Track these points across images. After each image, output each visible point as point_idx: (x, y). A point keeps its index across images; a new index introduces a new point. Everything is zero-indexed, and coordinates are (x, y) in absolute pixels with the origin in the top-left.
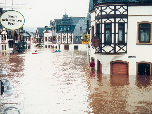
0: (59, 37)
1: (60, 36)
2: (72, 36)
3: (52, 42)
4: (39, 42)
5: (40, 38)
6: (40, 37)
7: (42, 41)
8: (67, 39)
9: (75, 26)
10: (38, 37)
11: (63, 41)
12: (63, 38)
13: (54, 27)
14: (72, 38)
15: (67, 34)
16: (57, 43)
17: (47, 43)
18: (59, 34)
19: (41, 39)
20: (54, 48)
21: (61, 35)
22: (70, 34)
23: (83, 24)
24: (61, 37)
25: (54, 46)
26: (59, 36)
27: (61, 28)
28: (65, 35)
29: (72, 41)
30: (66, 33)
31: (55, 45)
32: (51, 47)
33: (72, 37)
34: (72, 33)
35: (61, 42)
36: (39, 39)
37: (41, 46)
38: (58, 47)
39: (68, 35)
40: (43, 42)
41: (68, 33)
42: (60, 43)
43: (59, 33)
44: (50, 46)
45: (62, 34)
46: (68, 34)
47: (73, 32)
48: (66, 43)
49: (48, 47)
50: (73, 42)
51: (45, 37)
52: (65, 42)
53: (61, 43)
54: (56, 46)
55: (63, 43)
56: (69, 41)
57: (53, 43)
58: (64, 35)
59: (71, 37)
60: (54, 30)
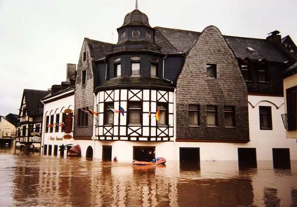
0: (108, 105)
1: (112, 104)
2: (170, 106)
3: (72, 134)
4: (27, 135)
5: (33, 123)
6: (31, 120)
7: (36, 131)
8: (146, 117)
9: (182, 58)
10: (27, 119)
11: (127, 126)
12: (129, 112)
13: (84, 72)
14: (170, 111)
15: (146, 92)
16: (94, 137)
17: (52, 139)
18: (109, 92)
19: (35, 127)
20: (79, 155)
21: (117, 98)
22: (163, 92)
23: (219, 51)
24: (116, 105)
25: (78, 148)
26: (109, 100)
27: (116, 65)
28: (136, 95)
29: (168, 127)
30: (142, 89)
31: (84, 145)
32: (65, 152)
33: (172, 108)
34: (168, 90)
35: (116, 129)
36: (27, 127)
37: (32, 147)
38: (98, 154)
39: (154, 98)
40: (39, 134)
41: (150, 89)
42: (112, 136)
43: (109, 89)
44: (62, 148)
45: (124, 92)
46: (154, 92)
47: (175, 85)
48: (141, 136)
49: (56, 154)
50: (172, 132)
51: (48, 118)
52: (139, 132)
53: (116, 133)
54: (90, 151)
55: (129, 136)
56: (157, 127)
57: (76, 138)
58: (131, 95)
59: (163, 107)
60: (84, 82)
